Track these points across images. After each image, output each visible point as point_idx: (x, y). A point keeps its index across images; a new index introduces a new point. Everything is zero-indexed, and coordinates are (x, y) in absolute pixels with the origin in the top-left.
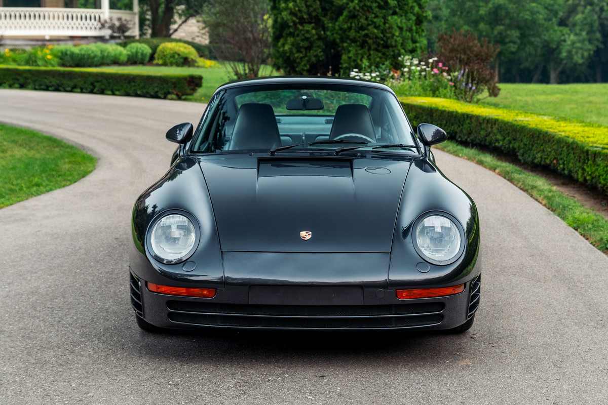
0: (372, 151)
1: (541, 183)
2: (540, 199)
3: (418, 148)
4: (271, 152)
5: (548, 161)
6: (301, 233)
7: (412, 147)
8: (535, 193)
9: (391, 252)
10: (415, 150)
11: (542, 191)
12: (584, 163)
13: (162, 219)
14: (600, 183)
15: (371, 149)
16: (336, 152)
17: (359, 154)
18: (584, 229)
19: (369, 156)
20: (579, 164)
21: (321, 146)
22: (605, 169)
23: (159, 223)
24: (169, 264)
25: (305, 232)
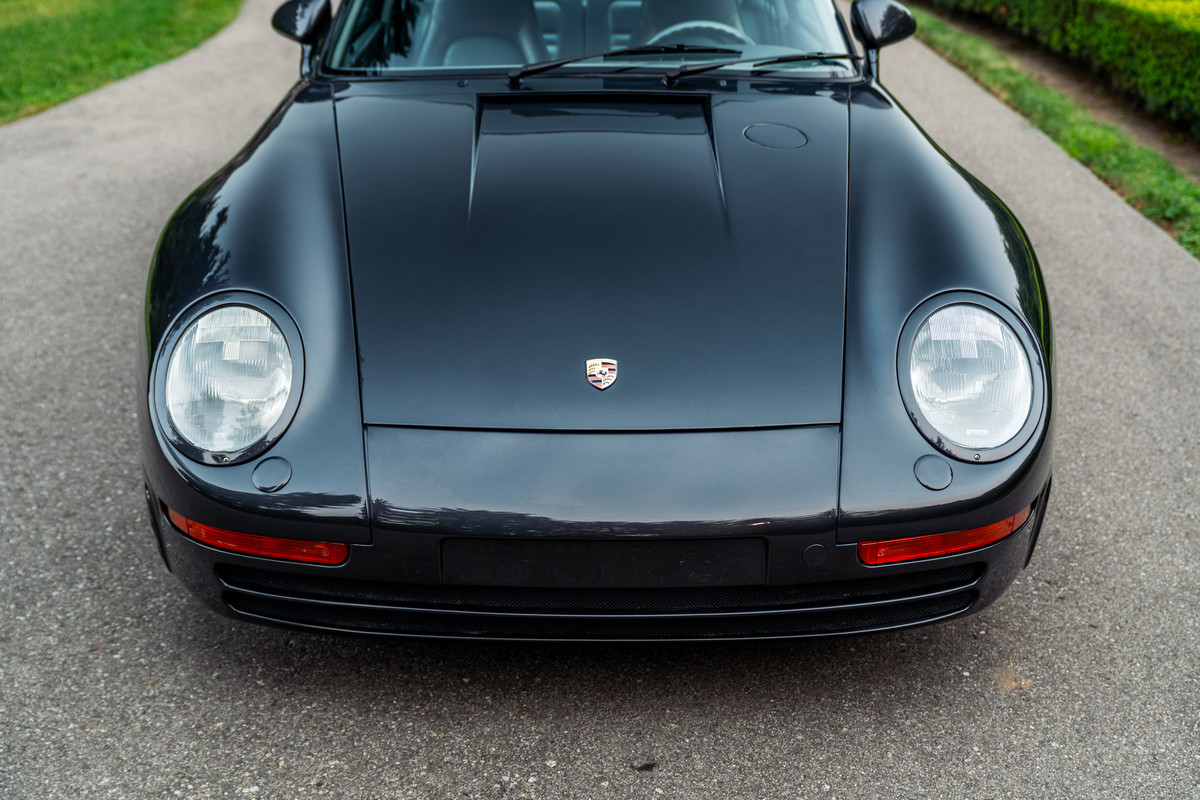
0: (752, 72)
1: (987, 52)
2: (996, 88)
3: (854, 59)
4: (511, 78)
5: (988, 8)
6: (589, 363)
7: (843, 57)
8: (983, 76)
9: (841, 425)
10: (847, 63)
11: (994, 72)
12: (1066, 18)
13: (201, 322)
14: (1099, 58)
15: (749, 67)
16: (668, 77)
17: (723, 83)
18: (1105, 167)
19: (743, 86)
20: (1054, 20)
21: (631, 60)
22: (1114, 34)
23: (191, 336)
24: (220, 462)
25: (599, 361)
